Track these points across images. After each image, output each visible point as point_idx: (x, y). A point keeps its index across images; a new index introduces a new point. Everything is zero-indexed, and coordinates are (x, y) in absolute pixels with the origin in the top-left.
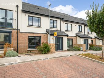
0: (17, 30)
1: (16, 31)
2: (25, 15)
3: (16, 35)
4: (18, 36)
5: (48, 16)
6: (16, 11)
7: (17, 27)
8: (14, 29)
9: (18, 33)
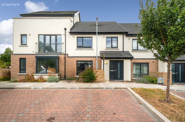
0: (65, 54)
1: (63, 56)
2: (74, 37)
3: (64, 60)
4: (65, 61)
5: (96, 33)
6: (64, 35)
7: (65, 51)
8: (62, 53)
9: (65, 57)
